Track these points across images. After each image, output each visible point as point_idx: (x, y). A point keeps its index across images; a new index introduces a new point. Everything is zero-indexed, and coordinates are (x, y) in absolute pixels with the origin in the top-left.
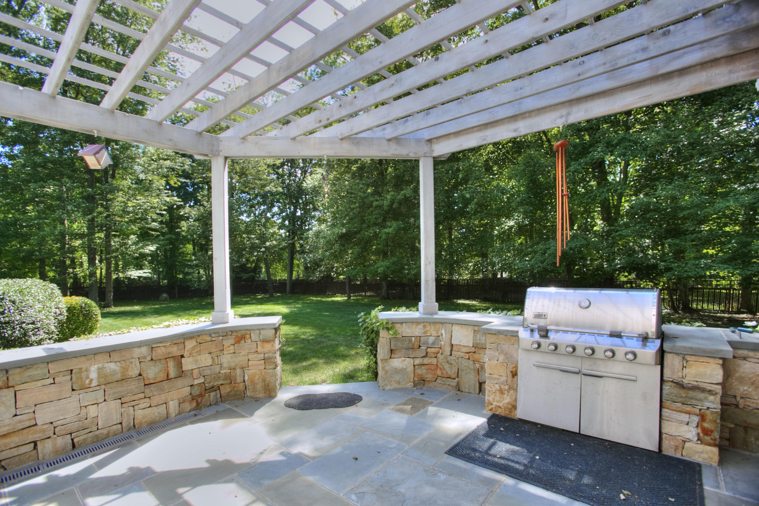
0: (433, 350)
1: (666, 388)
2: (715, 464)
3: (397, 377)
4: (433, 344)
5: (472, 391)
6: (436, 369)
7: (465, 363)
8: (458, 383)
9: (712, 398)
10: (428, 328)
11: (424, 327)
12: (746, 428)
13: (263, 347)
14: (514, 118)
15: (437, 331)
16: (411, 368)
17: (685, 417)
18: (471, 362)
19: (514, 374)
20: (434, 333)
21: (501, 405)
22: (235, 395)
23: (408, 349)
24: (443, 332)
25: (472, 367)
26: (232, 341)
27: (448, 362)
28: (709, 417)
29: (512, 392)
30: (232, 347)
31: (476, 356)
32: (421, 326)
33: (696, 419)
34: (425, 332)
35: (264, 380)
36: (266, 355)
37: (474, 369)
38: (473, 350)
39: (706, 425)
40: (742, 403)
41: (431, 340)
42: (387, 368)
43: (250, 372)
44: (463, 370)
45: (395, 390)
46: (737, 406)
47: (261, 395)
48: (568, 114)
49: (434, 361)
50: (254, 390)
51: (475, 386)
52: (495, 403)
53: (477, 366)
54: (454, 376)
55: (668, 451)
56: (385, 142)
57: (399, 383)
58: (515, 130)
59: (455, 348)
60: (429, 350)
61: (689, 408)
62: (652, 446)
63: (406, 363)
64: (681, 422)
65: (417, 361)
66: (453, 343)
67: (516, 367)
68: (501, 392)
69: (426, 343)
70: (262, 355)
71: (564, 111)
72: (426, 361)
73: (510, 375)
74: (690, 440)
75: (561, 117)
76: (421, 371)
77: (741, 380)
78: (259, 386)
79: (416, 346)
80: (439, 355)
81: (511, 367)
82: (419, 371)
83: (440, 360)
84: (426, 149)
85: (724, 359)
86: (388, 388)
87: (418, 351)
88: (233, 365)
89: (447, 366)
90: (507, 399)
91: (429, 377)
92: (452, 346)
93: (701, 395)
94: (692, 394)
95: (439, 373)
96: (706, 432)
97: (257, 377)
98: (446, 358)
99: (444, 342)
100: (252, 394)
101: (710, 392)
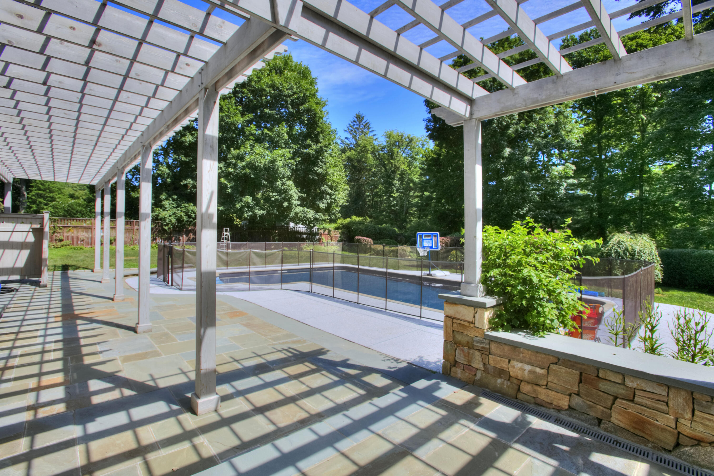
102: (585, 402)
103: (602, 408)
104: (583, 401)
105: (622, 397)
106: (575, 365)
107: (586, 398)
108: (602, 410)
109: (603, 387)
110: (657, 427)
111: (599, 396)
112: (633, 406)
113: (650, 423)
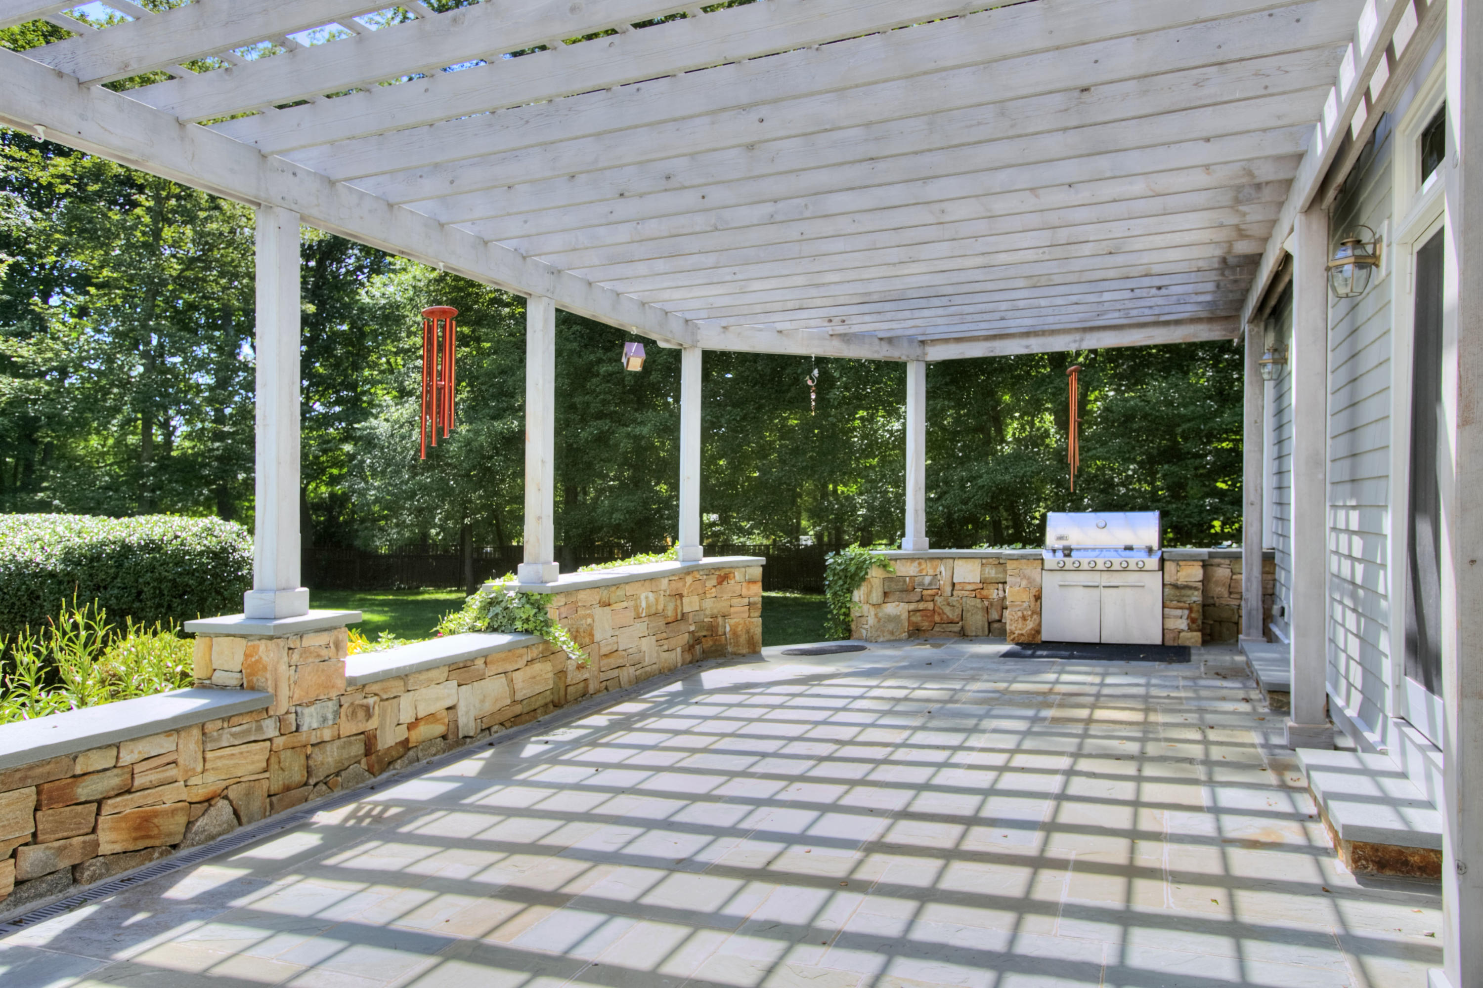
0: (930, 592)
1: (1166, 590)
2: (1199, 645)
3: (890, 627)
4: (930, 584)
5: (980, 633)
6: (933, 616)
7: (971, 602)
8: (962, 628)
9: (1196, 593)
10: (923, 566)
11: (920, 564)
12: (1221, 622)
13: (748, 589)
14: (1027, 334)
15: (935, 569)
16: (905, 616)
17: (1179, 612)
18: (978, 601)
19: (1038, 598)
20: (931, 572)
21: (1024, 632)
22: (716, 651)
23: (902, 591)
24: (942, 569)
25: (979, 606)
26: (714, 582)
27: (948, 604)
28: (1195, 608)
29: (1035, 616)
30: (714, 590)
31: (985, 592)
32: (916, 564)
33: (1186, 612)
34: (921, 571)
35: (748, 632)
36: (752, 600)
37: (982, 608)
38: (981, 586)
39: (1193, 615)
40: (1217, 601)
41: (927, 580)
42: (880, 615)
43: (732, 622)
44: (968, 611)
45: (889, 641)
46: (1214, 605)
47: (744, 651)
48: (1082, 340)
49: (930, 606)
50: (737, 644)
51: (983, 628)
52: (1017, 632)
53: (986, 603)
54: (957, 620)
55: (1169, 643)
56: (877, 341)
57: (892, 633)
58: (1027, 347)
59: (957, 587)
60: (925, 592)
61: (1182, 605)
62: (1158, 641)
63: (900, 608)
64: (1176, 617)
65: (912, 606)
66: (955, 581)
67: (1040, 590)
68: (1024, 618)
69: (921, 584)
70: (746, 601)
71: (1077, 336)
72: (921, 606)
73: (1033, 599)
74: (1183, 631)
75: (1075, 341)
76: (917, 618)
77: (1217, 583)
78: (743, 639)
79: (910, 588)
80: (937, 598)
81: (1034, 591)
82: (914, 619)
83: (938, 603)
84: (918, 351)
85: (1203, 561)
86: (881, 639)
87: (912, 594)
88: (715, 611)
89: (947, 610)
90: (1030, 625)
91: (925, 625)
92: (953, 585)
93: (1189, 592)
94: (1184, 592)
95: (937, 619)
96: (1193, 621)
97: (740, 628)
98: (946, 599)
99: (944, 581)
100: (735, 649)
101: (1196, 589)
102: (51, 848)
103: (81, 838)
104: (47, 848)
105: (116, 792)
106: (30, 773)
107: (53, 837)
108: (84, 842)
109: (85, 791)
110: (165, 813)
111: (77, 815)
112: (132, 799)
113: (156, 814)
